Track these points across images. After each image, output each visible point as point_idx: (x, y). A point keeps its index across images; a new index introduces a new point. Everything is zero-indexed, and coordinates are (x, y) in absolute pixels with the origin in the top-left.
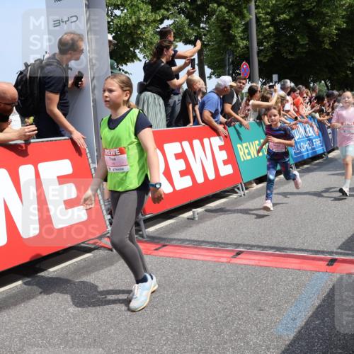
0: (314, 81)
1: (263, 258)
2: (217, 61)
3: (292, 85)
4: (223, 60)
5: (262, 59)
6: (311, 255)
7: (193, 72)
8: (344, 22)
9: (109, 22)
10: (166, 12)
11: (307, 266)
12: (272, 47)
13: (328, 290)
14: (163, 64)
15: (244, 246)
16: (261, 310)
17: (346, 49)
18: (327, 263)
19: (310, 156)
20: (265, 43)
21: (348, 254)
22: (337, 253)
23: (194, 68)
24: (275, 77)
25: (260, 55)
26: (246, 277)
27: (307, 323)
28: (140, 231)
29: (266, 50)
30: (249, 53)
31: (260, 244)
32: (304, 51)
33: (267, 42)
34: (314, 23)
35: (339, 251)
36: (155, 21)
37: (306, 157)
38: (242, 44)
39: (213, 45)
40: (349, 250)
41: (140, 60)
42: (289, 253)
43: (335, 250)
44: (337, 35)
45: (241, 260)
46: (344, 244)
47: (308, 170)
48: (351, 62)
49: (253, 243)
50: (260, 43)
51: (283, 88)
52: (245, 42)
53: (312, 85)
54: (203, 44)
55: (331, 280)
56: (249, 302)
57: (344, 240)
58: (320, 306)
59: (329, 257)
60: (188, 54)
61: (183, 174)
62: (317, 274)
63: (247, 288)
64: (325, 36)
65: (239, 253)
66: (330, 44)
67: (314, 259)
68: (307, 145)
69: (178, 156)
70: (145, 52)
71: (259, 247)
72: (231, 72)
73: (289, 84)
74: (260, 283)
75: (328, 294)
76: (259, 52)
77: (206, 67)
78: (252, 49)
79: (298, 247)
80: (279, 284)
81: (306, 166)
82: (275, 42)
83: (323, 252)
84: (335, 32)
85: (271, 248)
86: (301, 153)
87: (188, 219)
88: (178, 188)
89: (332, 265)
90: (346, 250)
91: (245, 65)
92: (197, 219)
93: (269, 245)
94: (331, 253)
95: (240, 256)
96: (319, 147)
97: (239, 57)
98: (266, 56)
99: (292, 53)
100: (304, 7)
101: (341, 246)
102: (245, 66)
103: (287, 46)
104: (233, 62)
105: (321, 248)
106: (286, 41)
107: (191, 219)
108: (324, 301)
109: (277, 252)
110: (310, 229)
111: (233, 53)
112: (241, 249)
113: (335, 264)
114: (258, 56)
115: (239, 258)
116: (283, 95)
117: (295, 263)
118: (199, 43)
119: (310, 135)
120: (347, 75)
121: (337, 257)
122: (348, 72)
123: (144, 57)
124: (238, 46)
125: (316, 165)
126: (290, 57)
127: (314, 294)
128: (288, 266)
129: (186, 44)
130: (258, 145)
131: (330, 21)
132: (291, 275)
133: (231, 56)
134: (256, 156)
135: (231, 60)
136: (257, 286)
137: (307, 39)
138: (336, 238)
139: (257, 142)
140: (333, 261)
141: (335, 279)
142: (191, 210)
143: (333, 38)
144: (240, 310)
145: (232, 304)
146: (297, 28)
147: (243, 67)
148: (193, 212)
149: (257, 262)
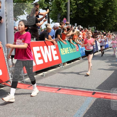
0: (90, 27)
1: (69, 91)
2: (55, 17)
3: (82, 27)
4: (57, 17)
5: (71, 17)
6: (86, 91)
8: (102, 6)
11: (85, 94)
13: (92, 104)
14: (34, 17)
15: (62, 86)
16: (67, 111)
17: (102, 16)
18: (92, 94)
20: (73, 12)
21: (100, 91)
22: (96, 90)
24: (76, 24)
25: (71, 16)
26: (62, 98)
27: (84, 116)
28: (23, 80)
29: (73, 14)
30: (67, 15)
31: (68, 86)
32: (87, 15)
33: (74, 11)
34: (91, 5)
35: (97, 89)
38: (64, 11)
39: (53, 11)
40: (100, 89)
42: (78, 89)
43: (95, 89)
44: (99, 10)
45: (60, 92)
46: (98, 87)
48: (104, 21)
49: (65, 86)
50: (71, 11)
51: (79, 29)
52: (65, 10)
53: (89, 28)
54: (50, 10)
56: (63, 108)
57: (98, 85)
58: (89, 109)
59: (93, 91)
61: (40, 59)
62: (88, 98)
63: (62, 102)
64: (95, 10)
65: (60, 89)
66: (96, 13)
69: (38, 52)
71: (67, 87)
72: (59, 21)
73: (81, 27)
74: (67, 101)
75: (92, 105)
76: (70, 15)
77: (50, 19)
78: (68, 13)
79: (82, 88)
80: (74, 101)
81: (86, 58)
82: (76, 12)
83: (91, 90)
84: (98, 9)
85: (72, 88)
87: (41, 76)
88: (38, 64)
89: (94, 94)
90: (99, 89)
91: (65, 19)
92: (44, 76)
93: (71, 86)
94: (94, 90)
95: (60, 90)
97: (63, 16)
98: (73, 16)
99: (83, 16)
103: (81, 13)
104: (60, 18)
105: (90, 88)
106: (81, 11)
107: (42, 76)
108: (90, 108)
109: (74, 89)
110: (86, 81)
111: (61, 14)
112: (60, 88)
113: (95, 94)
115: (60, 91)
117: (80, 93)
118: (48, 10)
121: (95, 91)
122: (103, 24)
123: (27, 13)
124: (63, 12)
127: (87, 105)
128: (77, 95)
129: (43, 10)
130: (68, 49)
131: (97, 5)
132: (79, 98)
133: (60, 16)
134: (67, 53)
135: (60, 17)
136: (66, 102)
137: (88, 11)
138: (96, 84)
139: (68, 48)
140: (94, 93)
141: (95, 100)
142: (42, 72)
143: (98, 11)
144: (59, 111)
145: (57, 108)
146: (85, 6)
147: (64, 20)
148: (43, 73)
149: (66, 92)
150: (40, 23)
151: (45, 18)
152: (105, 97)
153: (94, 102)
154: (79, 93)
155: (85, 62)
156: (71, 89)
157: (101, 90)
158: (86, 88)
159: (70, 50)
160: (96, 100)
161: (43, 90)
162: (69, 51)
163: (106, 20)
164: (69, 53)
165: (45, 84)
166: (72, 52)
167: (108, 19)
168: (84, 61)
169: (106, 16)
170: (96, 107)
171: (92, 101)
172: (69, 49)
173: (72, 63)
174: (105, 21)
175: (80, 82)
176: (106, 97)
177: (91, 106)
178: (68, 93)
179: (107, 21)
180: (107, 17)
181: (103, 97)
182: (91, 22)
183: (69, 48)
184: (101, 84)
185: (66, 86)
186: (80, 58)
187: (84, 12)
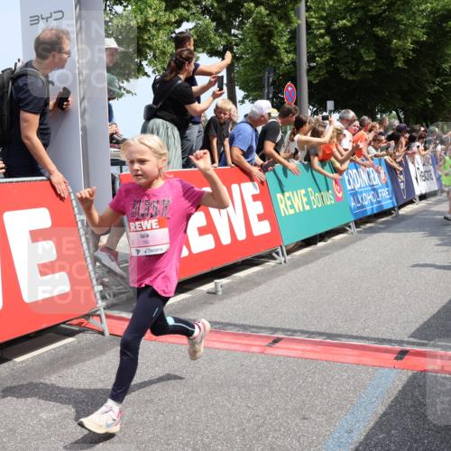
0: (383, 112)
1: (309, 348)
2: (252, 80)
4: (261, 79)
5: (312, 78)
6: (373, 346)
7: (221, 95)
8: (424, 33)
9: (106, 23)
10: (185, 12)
12: (327, 63)
13: (395, 392)
14: (180, 82)
15: (284, 330)
16: (304, 418)
17: (425, 70)
18: (395, 356)
19: (375, 212)
20: (318, 59)
21: (422, 345)
22: (409, 343)
23: (221, 89)
24: (330, 104)
25: (310, 74)
26: (285, 373)
27: (368, 437)
29: (319, 67)
30: (296, 71)
31: (305, 329)
32: (370, 70)
33: (321, 57)
34: (381, 33)
35: (412, 340)
36: (168, 23)
37: (369, 213)
38: (287, 58)
39: (248, 59)
40: (425, 339)
41: (149, 76)
42: (344, 341)
43: (406, 339)
44: (413, 50)
45: (279, 350)
46: (418, 330)
47: (372, 231)
48: (431, 88)
49: (297, 328)
50: (311, 58)
52: (291, 56)
53: (379, 116)
54: (234, 57)
55: (400, 380)
56: (290, 407)
57: (418, 325)
58: (385, 414)
59: (398, 348)
60: (213, 70)
61: (202, 231)
62: (381, 371)
63: (287, 388)
64: (397, 50)
65: (276, 341)
66: (404, 61)
67: (377, 350)
68: (371, 197)
70: (156, 65)
71: (303, 332)
72: (271, 96)
74: (304, 382)
75: (396, 398)
76: (310, 69)
77: (237, 88)
78: (300, 65)
79: (357, 334)
80: (329, 383)
81: (369, 225)
82: (330, 57)
83: (390, 341)
84: (411, 46)
85: (320, 334)
86: (363, 206)
87: (208, 293)
88: (195, 250)
89: (401, 359)
90: (421, 338)
91: (289, 87)
92: (220, 293)
93: (318, 330)
94: (401, 342)
95: (277, 345)
96: (386, 200)
97: (283, 75)
98: (318, 76)
99: (353, 73)
100: (371, 11)
101: (414, 333)
102: (290, 89)
103: (347, 63)
104: (274, 83)
105: (387, 336)
106: (346, 56)
107: (214, 293)
108: (390, 407)
109: (328, 341)
110: (373, 310)
111: (275, 71)
112: (279, 335)
113: (406, 357)
114: (308, 75)
115: (277, 348)
116: (339, 128)
117: (353, 355)
118: (228, 55)
119: (374, 183)
120: (426, 105)
121: (408, 348)
122: (428, 100)
123: (154, 72)
124: (281, 61)
125: (382, 223)
126: (350, 78)
127: (377, 397)
128: (341, 360)
129: (211, 56)
130: (305, 195)
131: (405, 31)
132: (346, 371)
133: (272, 74)
134: (302, 210)
135: (271, 80)
136: (300, 386)
137: (374, 54)
138: (408, 322)
139: (303, 191)
140: (403, 353)
141: (405, 378)
142: (212, 281)
143: (409, 54)
144: (276, 419)
145: (266, 410)
146: (361, 38)
147: (287, 90)
148: (216, 284)
149: (301, 352)
150: (199, 102)
151: (217, 85)
152: (443, 367)
153: (403, 388)
154: (347, 355)
155: (367, 240)
156: (319, 339)
157: (426, 342)
158: (372, 336)
159: (312, 198)
160: (410, 378)
161: (218, 345)
162: (309, 203)
163: (440, 84)
164: (307, 208)
165: (222, 323)
166: (320, 206)
167: (446, 81)
168: (365, 238)
169: (439, 72)
170: (410, 403)
171: (394, 382)
172: (307, 195)
173: (321, 244)
174: (436, 88)
175: (351, 313)
176: (445, 368)
177: (392, 402)
178: (306, 356)
179: (444, 87)
180: (445, 75)
181: (436, 368)
182: (387, 94)
183: (310, 189)
184: (429, 320)
185: (301, 328)
186: (350, 227)
187: (359, 59)
